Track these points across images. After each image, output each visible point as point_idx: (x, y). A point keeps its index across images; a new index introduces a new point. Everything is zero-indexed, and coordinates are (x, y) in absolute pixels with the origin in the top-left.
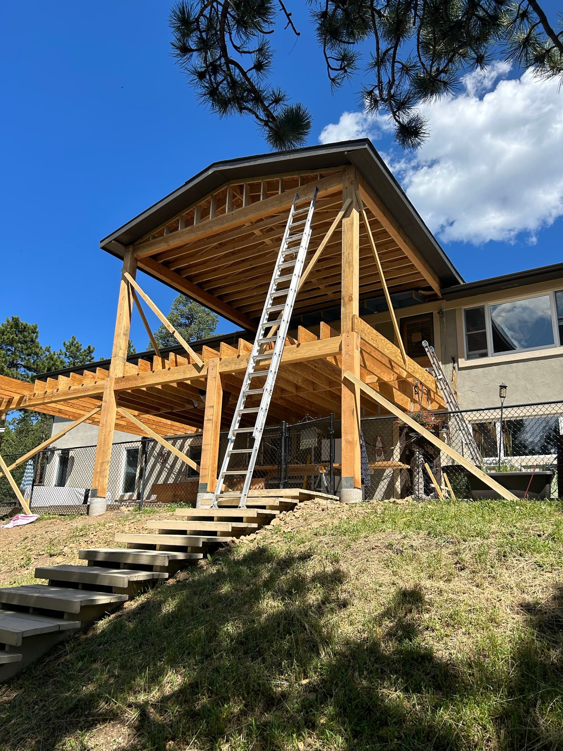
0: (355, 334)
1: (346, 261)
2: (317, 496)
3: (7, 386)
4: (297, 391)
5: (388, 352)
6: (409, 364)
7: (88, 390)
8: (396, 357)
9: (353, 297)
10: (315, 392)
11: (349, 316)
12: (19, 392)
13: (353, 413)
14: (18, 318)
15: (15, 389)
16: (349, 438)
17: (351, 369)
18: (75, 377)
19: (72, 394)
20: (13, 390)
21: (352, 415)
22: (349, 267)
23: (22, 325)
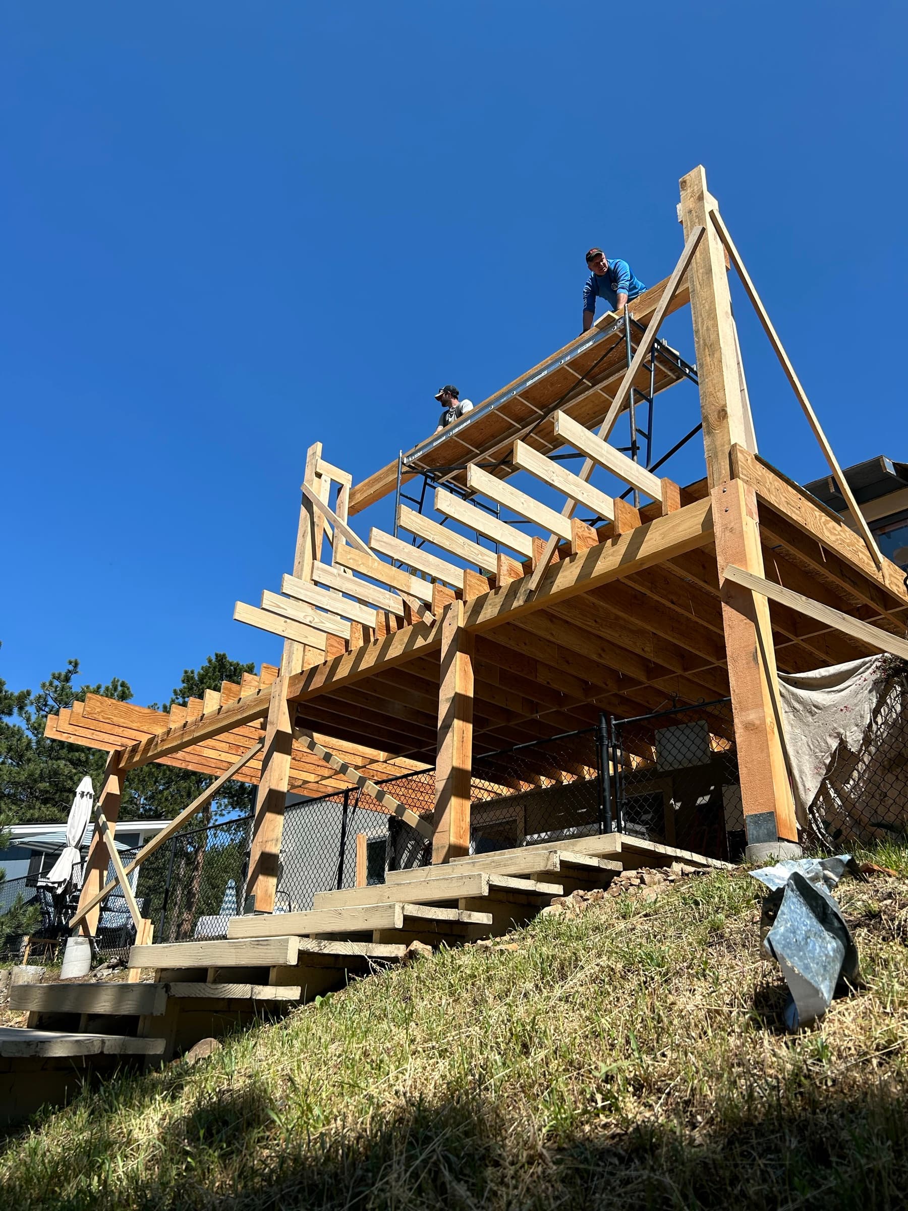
0: (740, 482)
1: (705, 344)
2: (678, 859)
3: (124, 718)
4: (649, 679)
5: (833, 538)
6: (891, 575)
7: (249, 707)
8: (856, 552)
9: (729, 410)
10: (687, 674)
11: (723, 451)
12: (145, 729)
13: (755, 658)
14: (224, 655)
15: (139, 724)
16: (752, 716)
17: (741, 557)
18: (230, 690)
19: (224, 718)
20: (134, 725)
21: (752, 664)
22: (712, 354)
23: (231, 665)
